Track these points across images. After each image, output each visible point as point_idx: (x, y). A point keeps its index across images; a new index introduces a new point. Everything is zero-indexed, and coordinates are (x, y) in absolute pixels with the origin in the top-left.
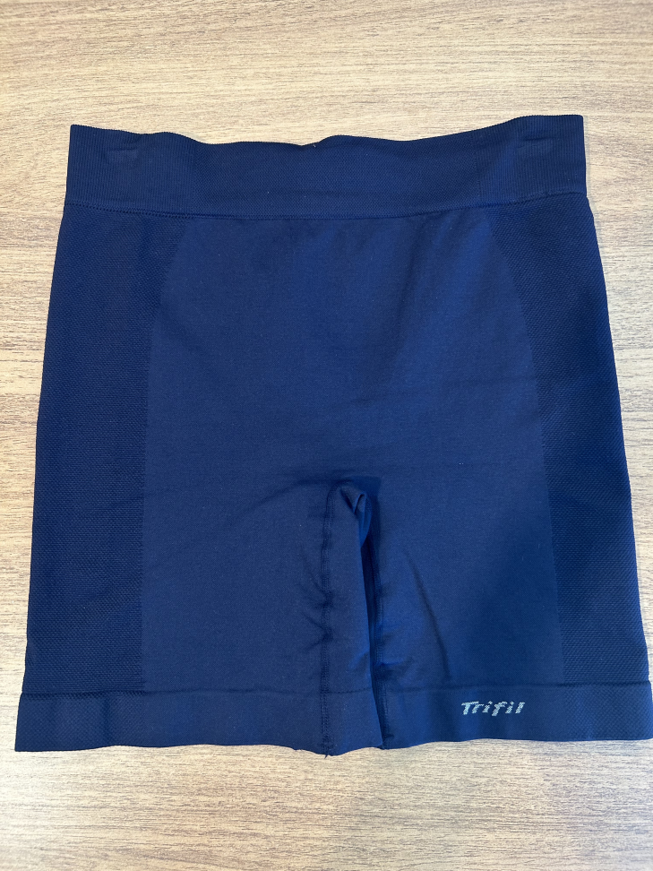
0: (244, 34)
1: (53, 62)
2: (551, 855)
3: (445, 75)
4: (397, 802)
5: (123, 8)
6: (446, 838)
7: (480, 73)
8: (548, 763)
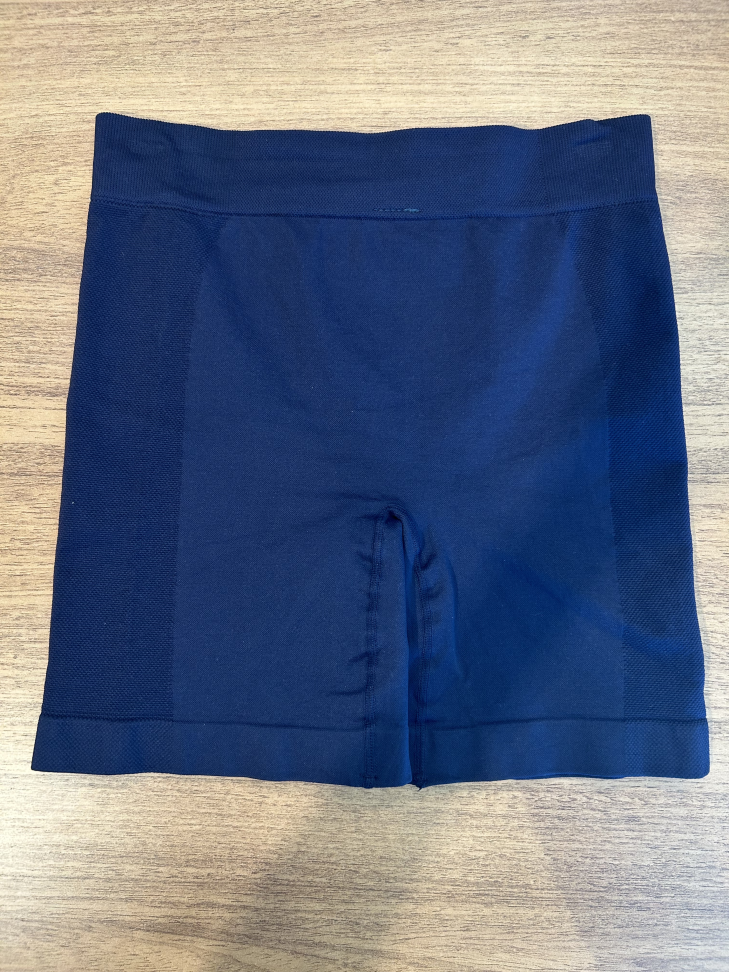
0: (244, 45)
1: (30, 72)
2: (549, 931)
3: (463, 98)
4: (392, 876)
5: (109, 12)
6: (442, 912)
7: (502, 97)
8: (549, 838)
